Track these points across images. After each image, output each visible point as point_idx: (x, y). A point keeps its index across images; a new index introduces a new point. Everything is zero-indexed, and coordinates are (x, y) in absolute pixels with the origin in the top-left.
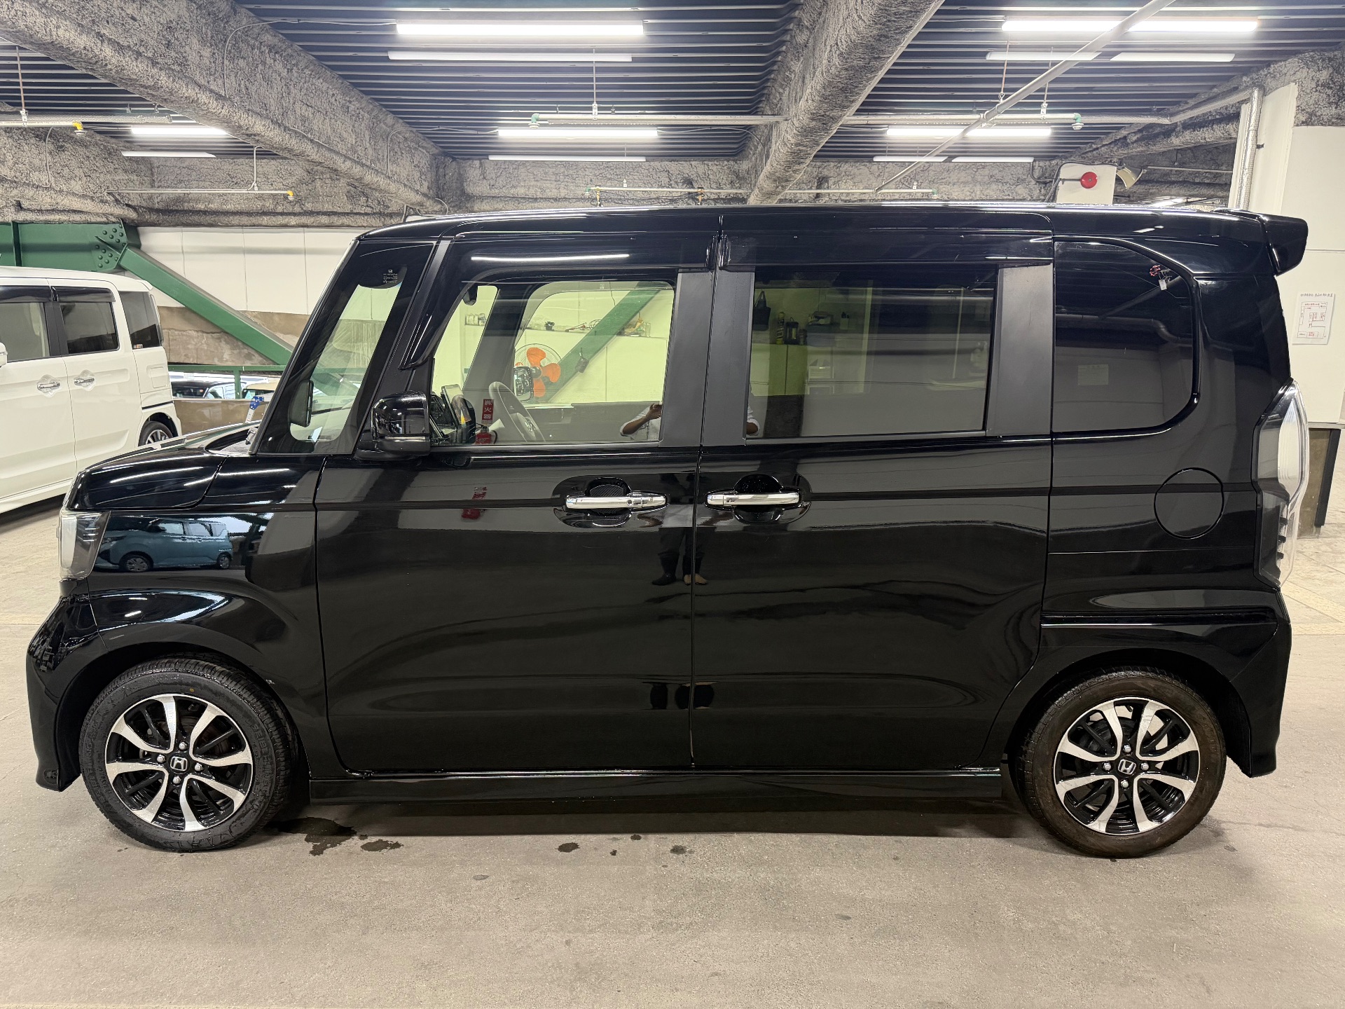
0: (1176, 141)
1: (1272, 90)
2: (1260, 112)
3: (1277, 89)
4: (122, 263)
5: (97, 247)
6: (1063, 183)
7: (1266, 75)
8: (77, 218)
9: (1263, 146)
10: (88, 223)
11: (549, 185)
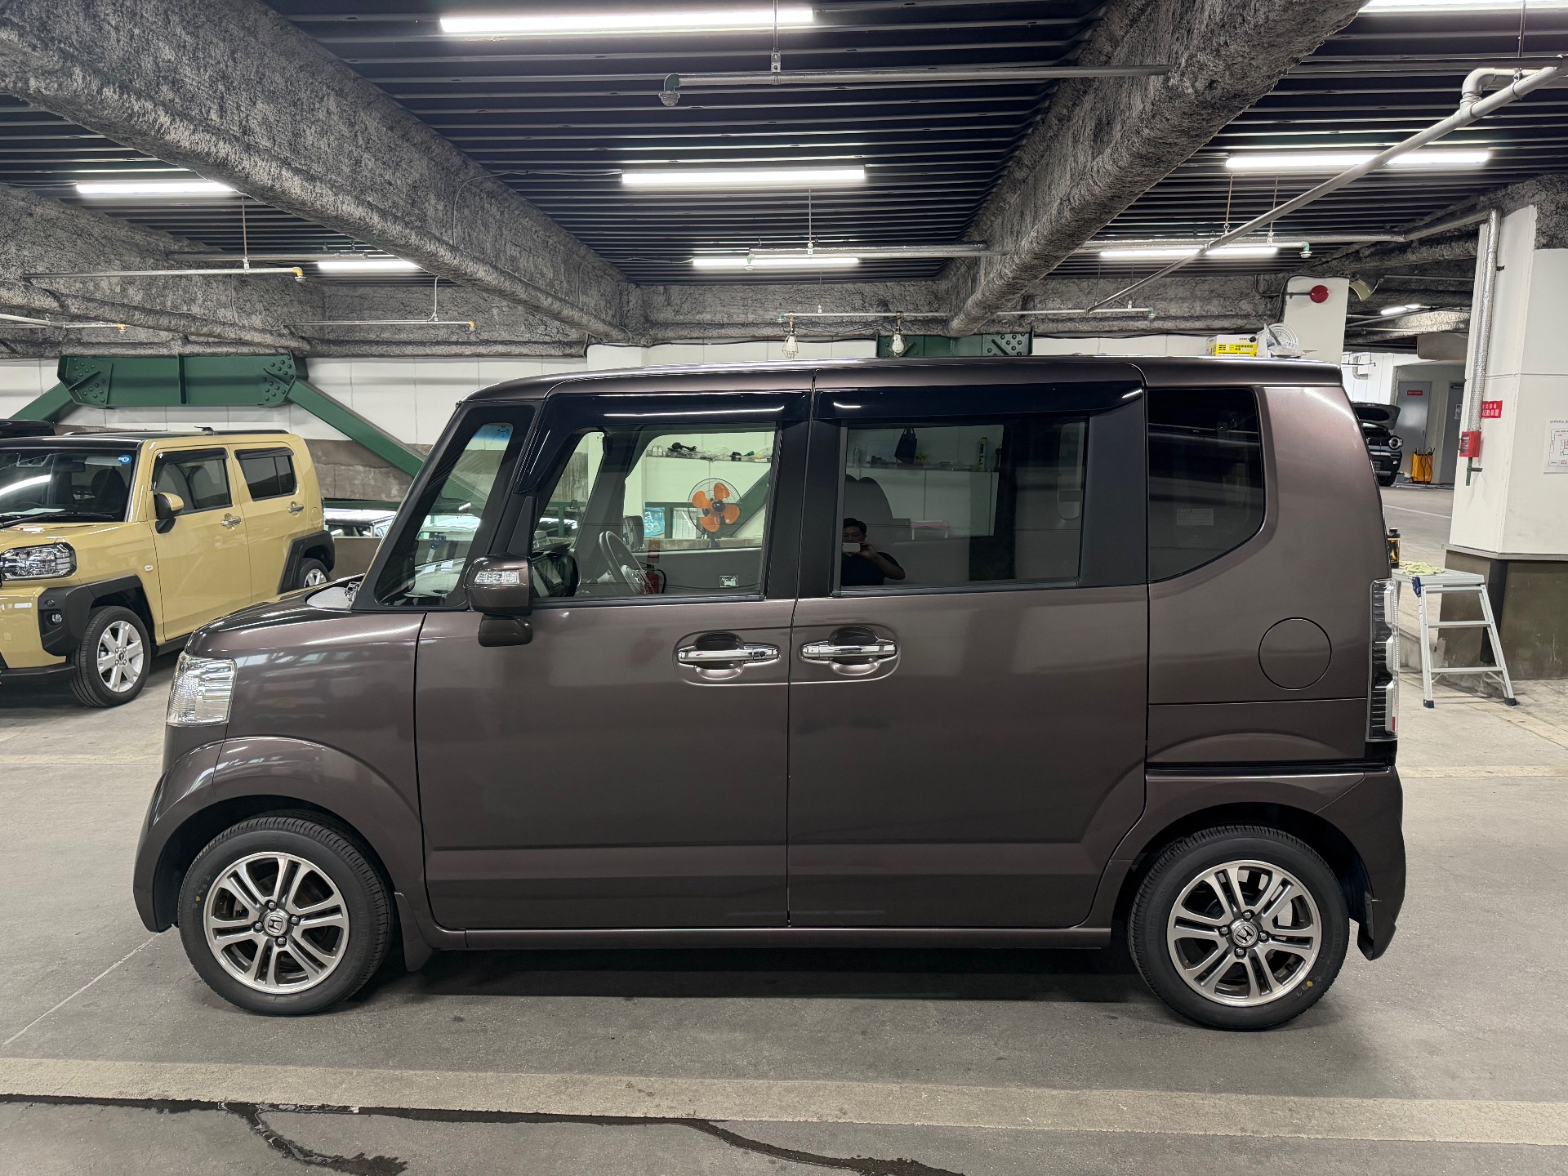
0: (1412, 257)
1: (1511, 211)
2: (1499, 233)
3: (1515, 210)
4: (290, 396)
5: (265, 380)
6: (1291, 298)
7: (1504, 196)
8: (245, 350)
9: (1503, 268)
10: (256, 355)
11: (735, 310)
